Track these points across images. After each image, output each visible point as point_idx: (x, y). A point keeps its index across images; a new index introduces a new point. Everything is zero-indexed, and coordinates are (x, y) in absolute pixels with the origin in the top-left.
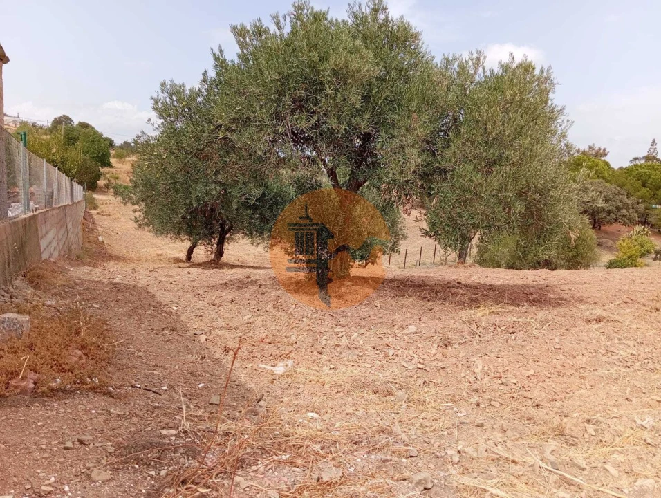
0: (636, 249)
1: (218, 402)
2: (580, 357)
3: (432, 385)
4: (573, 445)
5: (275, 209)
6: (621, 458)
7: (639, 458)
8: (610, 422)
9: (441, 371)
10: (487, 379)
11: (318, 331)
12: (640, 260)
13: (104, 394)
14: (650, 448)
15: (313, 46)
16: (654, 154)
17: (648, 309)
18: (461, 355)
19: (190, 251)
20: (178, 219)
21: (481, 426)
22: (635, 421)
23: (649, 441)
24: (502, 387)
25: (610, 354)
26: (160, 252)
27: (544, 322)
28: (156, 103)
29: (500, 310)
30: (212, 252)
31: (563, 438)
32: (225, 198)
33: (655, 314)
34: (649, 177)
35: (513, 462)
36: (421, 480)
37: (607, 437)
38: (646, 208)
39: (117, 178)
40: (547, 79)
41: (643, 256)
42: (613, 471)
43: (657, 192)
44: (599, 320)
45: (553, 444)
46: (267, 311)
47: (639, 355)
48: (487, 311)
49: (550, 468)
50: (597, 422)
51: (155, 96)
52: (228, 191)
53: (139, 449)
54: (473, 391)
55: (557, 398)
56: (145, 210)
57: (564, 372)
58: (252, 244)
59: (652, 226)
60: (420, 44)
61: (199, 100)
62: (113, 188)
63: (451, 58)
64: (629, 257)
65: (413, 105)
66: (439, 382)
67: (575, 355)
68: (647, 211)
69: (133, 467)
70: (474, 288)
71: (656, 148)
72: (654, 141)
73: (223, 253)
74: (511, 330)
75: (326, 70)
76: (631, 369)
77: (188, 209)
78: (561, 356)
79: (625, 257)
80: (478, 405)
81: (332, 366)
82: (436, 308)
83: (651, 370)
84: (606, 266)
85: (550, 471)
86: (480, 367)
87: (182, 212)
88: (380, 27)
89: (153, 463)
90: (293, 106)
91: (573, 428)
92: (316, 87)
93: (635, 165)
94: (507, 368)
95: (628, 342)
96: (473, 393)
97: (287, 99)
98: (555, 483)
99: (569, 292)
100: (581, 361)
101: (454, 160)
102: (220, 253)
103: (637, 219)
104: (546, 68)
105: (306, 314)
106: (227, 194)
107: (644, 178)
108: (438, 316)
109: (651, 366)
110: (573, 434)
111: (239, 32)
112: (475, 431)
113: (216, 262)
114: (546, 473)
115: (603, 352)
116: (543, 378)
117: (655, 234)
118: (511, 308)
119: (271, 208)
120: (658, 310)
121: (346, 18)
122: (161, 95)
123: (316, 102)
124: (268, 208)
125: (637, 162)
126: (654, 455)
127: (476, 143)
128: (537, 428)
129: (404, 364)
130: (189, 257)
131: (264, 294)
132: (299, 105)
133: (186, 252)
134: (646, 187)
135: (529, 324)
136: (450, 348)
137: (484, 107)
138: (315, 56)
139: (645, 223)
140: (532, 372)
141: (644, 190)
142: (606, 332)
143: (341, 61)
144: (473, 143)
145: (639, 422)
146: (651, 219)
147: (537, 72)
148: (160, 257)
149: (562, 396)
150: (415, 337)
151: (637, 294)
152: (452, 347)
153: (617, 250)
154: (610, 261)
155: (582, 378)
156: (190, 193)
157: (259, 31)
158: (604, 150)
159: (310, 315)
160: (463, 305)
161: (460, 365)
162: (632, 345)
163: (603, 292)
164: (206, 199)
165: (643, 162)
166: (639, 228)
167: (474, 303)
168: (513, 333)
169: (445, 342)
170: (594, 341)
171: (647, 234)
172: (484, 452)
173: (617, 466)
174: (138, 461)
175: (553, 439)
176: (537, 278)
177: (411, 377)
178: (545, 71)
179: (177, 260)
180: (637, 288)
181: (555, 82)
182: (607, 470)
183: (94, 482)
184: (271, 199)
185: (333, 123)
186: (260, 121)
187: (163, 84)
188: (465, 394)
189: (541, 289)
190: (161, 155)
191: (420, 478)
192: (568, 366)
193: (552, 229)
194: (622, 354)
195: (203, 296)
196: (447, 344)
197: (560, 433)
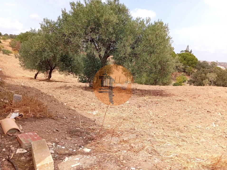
0: (182, 80)
1: (83, 122)
2: (177, 110)
3: (139, 118)
4: (182, 132)
5: (71, 62)
6: (195, 135)
7: (199, 135)
8: (190, 127)
9: (141, 114)
10: (154, 116)
11: (99, 102)
12: (183, 83)
13: (52, 119)
14: (202, 133)
15: (98, 12)
16: (188, 50)
17: (192, 98)
18: (145, 110)
19: (36, 75)
20: (37, 64)
21: (157, 128)
22: (196, 127)
23: (201, 131)
24: (158, 118)
25: (185, 110)
26: (23, 75)
27: (165, 101)
28: (42, 26)
29: (151, 97)
30: (47, 76)
31: (179, 131)
32: (54, 58)
33: (195, 99)
34: (186, 57)
35: (168, 136)
36: (149, 140)
37: (190, 130)
38: (185, 67)
39: (3, 47)
40: (167, 27)
41: (184, 82)
42: (194, 138)
43: (189, 62)
44: (180, 100)
45: (177, 132)
46: (79, 96)
47: (193, 110)
48: (148, 97)
49: (179, 137)
50: (187, 127)
51: (41, 23)
52: (55, 55)
53: (75, 132)
54: (151, 119)
55: (174, 121)
56: (24, 60)
57: (174, 114)
58: (60, 74)
59: (186, 73)
60: (128, 13)
61: (56, 25)
62: (2, 51)
63: (138, 18)
64: (180, 82)
65: (128, 33)
66: (140, 117)
67: (176, 110)
68: (185, 68)
69: (75, 137)
70: (141, 90)
71: (188, 48)
72: (188, 46)
73: (51, 76)
74: (157, 103)
75: (102, 20)
76: (192, 114)
77: (41, 61)
78: (172, 110)
79: (178, 82)
80: (154, 123)
81: (109, 113)
82: (132, 96)
83: (197, 114)
84: (173, 85)
85: (179, 138)
86: (151, 113)
87: (39, 62)
88: (116, 6)
89: (80, 136)
90: (91, 31)
91: (182, 128)
92: (98, 25)
93: (182, 53)
94: (158, 113)
95: (189, 107)
96: (151, 120)
97: (89, 28)
98: (181, 141)
99: (169, 92)
100: (178, 112)
101: (140, 51)
102: (50, 76)
103: (182, 70)
104: (166, 24)
105: (93, 97)
106: (55, 57)
107: (185, 57)
108: (133, 99)
109: (196, 113)
110: (182, 129)
111: (72, 4)
112: (156, 129)
113: (49, 80)
114: (178, 139)
115: (183, 109)
116: (169, 116)
117: (187, 75)
118: (154, 97)
119: (69, 62)
120: (195, 98)
121: (105, 2)
122: (44, 23)
123: (98, 30)
124: (68, 62)
125: (183, 52)
126: (203, 134)
127: (147, 46)
128: (172, 128)
129: (129, 112)
130: (35, 78)
131: (76, 91)
132: (93, 30)
133: (34, 76)
134: (185, 60)
135: (161, 101)
136: (140, 108)
137: (150, 36)
138: (99, 15)
139: (184, 72)
140: (166, 114)
141: (185, 61)
142: (183, 104)
143: (107, 17)
144: (146, 46)
145: (197, 127)
146: (186, 71)
147: (164, 25)
148: (24, 77)
149: (175, 121)
150: (129, 105)
151: (189, 93)
152: (141, 107)
153: (176, 80)
154: (174, 83)
155: (179, 116)
156: (42, 55)
157: (79, 5)
158: (173, 48)
159: (94, 98)
160: (140, 95)
161: (146, 112)
162: (190, 108)
163: (179, 93)
164: (48, 58)
165: (184, 52)
166: (183, 73)
167: (143, 95)
168: (157, 104)
169: (139, 106)
170: (180, 106)
171: (185, 75)
172: (161, 134)
173: (194, 137)
174: (76, 135)
175: (177, 131)
176: (157, 88)
177: (133, 115)
178: (166, 25)
179: (31, 79)
180: (188, 92)
181: (169, 28)
182: (192, 138)
183: (68, 140)
184: (70, 59)
185: (104, 37)
186: (79, 35)
187: (44, 19)
188: (149, 120)
189: (160, 91)
190: (43, 43)
191: (149, 139)
192: (175, 113)
193: (167, 74)
194: (188, 110)
195: (55, 91)
196: (140, 107)
197: (178, 129)
